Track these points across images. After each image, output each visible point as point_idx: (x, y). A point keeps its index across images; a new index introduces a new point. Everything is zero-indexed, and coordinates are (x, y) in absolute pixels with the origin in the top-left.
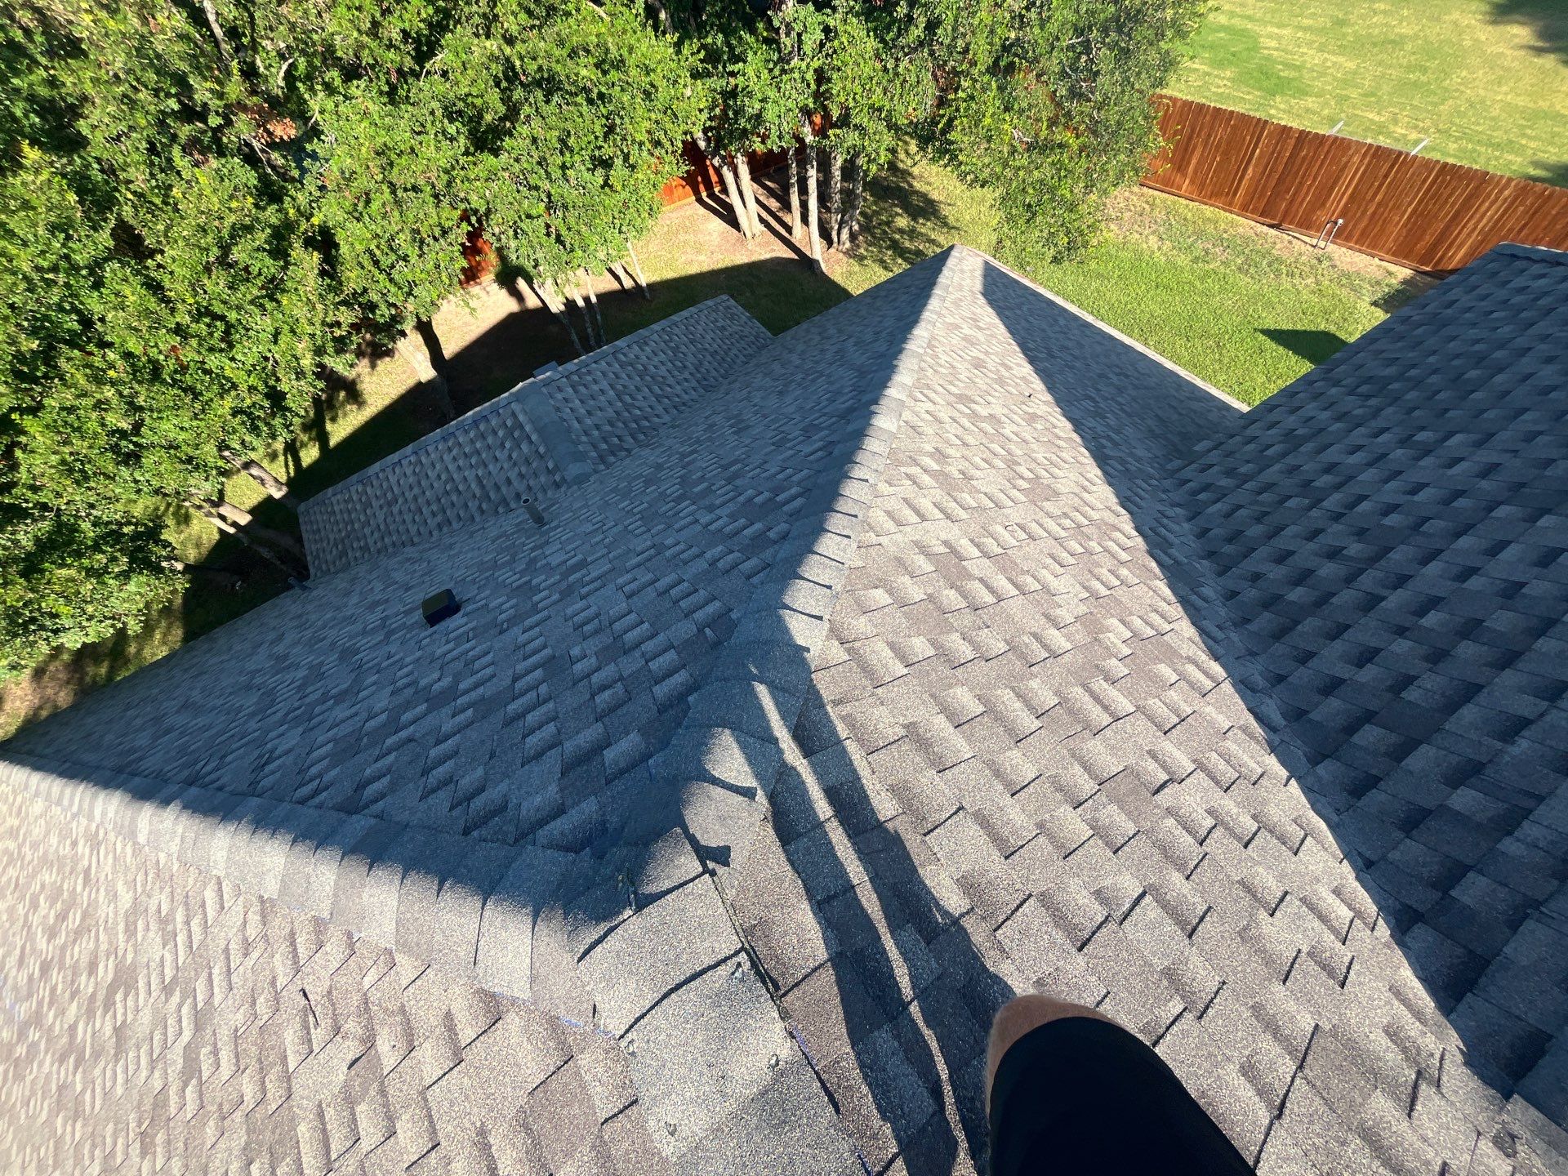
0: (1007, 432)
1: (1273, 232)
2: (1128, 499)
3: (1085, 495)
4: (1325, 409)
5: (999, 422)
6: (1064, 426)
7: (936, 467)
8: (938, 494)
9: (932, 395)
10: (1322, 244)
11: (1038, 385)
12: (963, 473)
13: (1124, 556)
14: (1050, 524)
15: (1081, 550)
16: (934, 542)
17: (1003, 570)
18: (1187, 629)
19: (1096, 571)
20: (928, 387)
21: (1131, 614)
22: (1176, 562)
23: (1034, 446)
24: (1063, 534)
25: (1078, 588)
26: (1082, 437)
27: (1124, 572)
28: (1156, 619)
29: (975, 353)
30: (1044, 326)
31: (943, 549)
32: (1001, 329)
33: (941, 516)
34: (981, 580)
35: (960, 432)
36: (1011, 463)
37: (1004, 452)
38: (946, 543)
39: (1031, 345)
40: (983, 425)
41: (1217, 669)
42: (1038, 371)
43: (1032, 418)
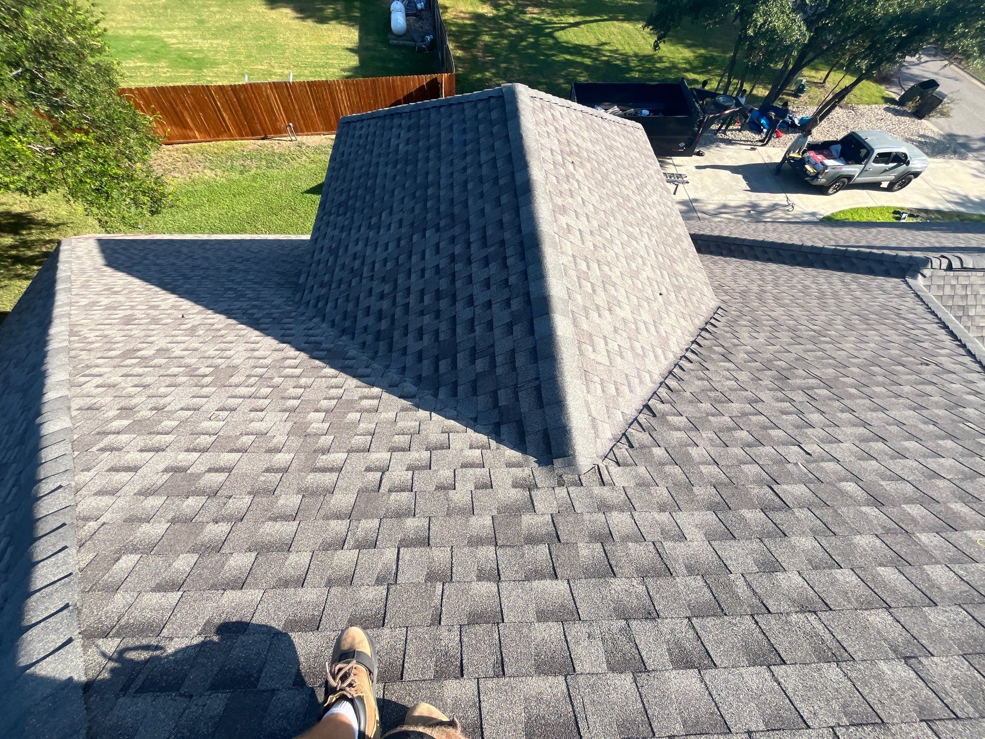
0: (177, 353)
1: (266, 142)
2: (283, 335)
3: (256, 354)
4: (335, 229)
5: (167, 350)
6: (219, 320)
7: (126, 422)
8: (141, 441)
9: (95, 371)
10: (293, 138)
11: (186, 304)
12: (155, 408)
13: (298, 371)
14: (243, 391)
15: (270, 390)
16: (155, 478)
17: (223, 449)
18: (352, 382)
19: (286, 395)
20: (88, 367)
21: (318, 402)
22: (329, 350)
23: (204, 348)
24: (253, 389)
25: (280, 414)
26: (235, 318)
27: (303, 381)
28: (334, 392)
29: (121, 314)
30: (172, 260)
31: (166, 477)
32: (137, 283)
33: (152, 454)
34: (210, 470)
35: (136, 380)
36: (192, 372)
37: (182, 369)
38: (166, 471)
39: (168, 280)
40: (156, 361)
41: (376, 390)
42: (181, 296)
43: (193, 330)
